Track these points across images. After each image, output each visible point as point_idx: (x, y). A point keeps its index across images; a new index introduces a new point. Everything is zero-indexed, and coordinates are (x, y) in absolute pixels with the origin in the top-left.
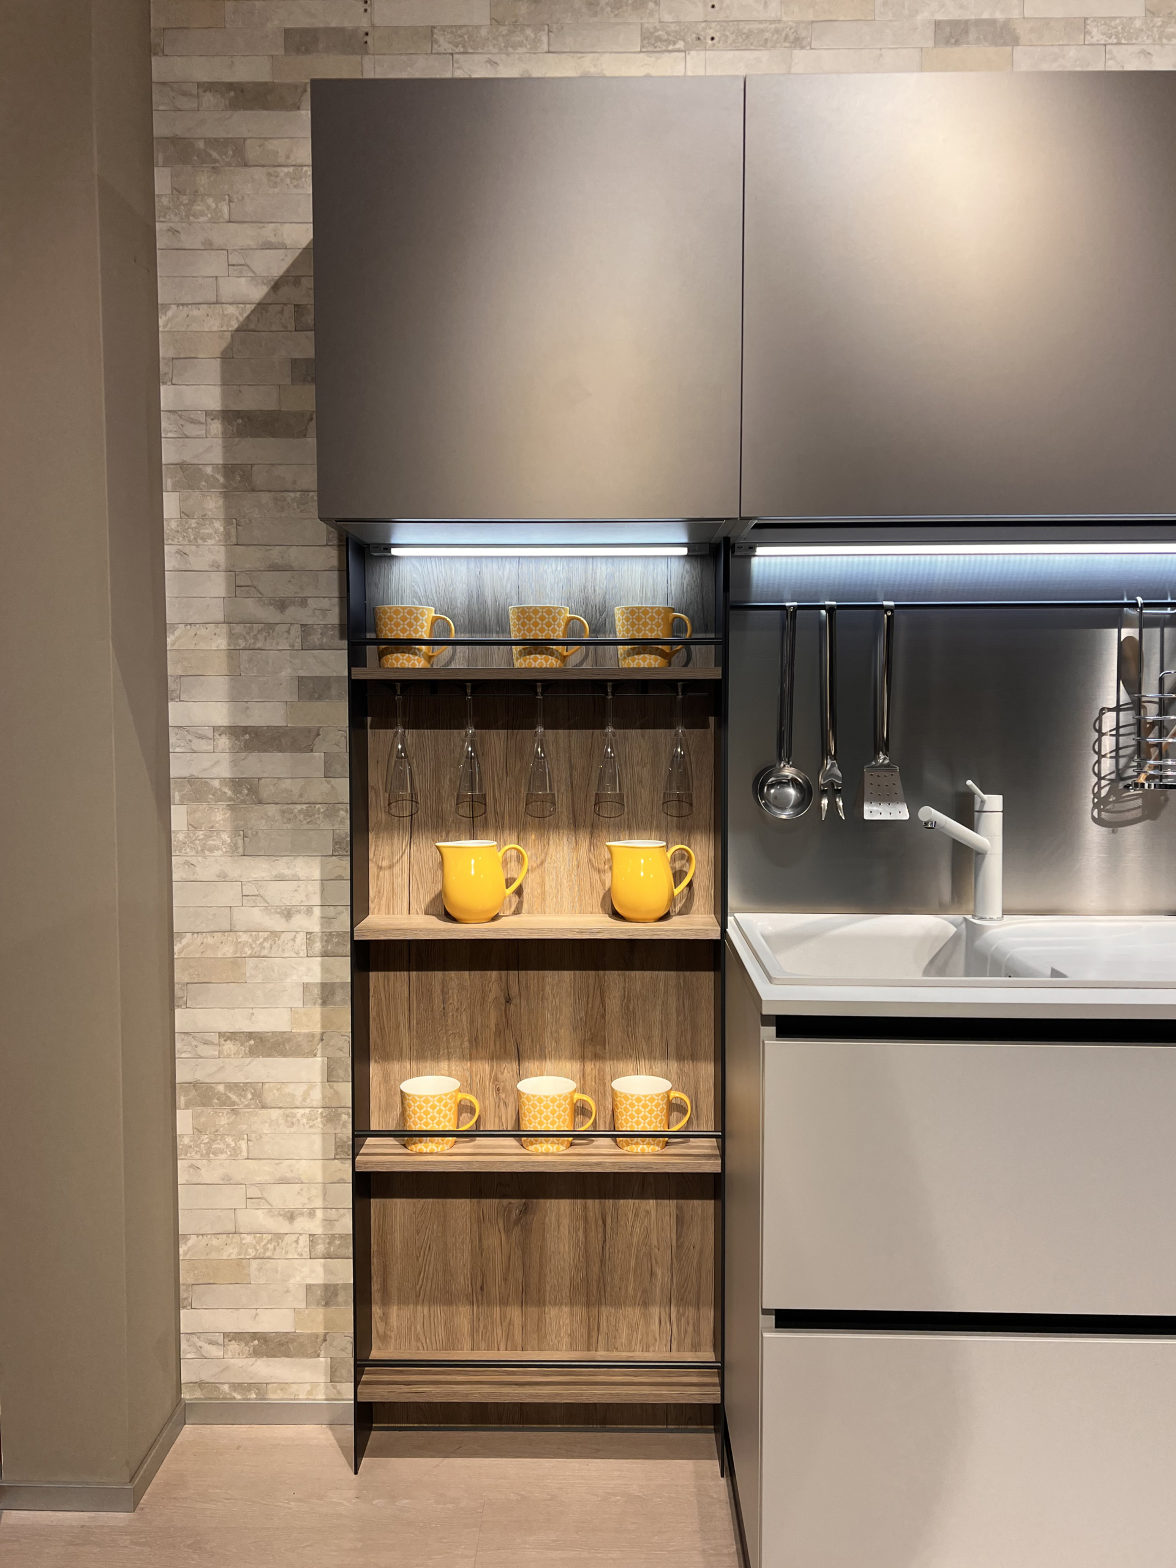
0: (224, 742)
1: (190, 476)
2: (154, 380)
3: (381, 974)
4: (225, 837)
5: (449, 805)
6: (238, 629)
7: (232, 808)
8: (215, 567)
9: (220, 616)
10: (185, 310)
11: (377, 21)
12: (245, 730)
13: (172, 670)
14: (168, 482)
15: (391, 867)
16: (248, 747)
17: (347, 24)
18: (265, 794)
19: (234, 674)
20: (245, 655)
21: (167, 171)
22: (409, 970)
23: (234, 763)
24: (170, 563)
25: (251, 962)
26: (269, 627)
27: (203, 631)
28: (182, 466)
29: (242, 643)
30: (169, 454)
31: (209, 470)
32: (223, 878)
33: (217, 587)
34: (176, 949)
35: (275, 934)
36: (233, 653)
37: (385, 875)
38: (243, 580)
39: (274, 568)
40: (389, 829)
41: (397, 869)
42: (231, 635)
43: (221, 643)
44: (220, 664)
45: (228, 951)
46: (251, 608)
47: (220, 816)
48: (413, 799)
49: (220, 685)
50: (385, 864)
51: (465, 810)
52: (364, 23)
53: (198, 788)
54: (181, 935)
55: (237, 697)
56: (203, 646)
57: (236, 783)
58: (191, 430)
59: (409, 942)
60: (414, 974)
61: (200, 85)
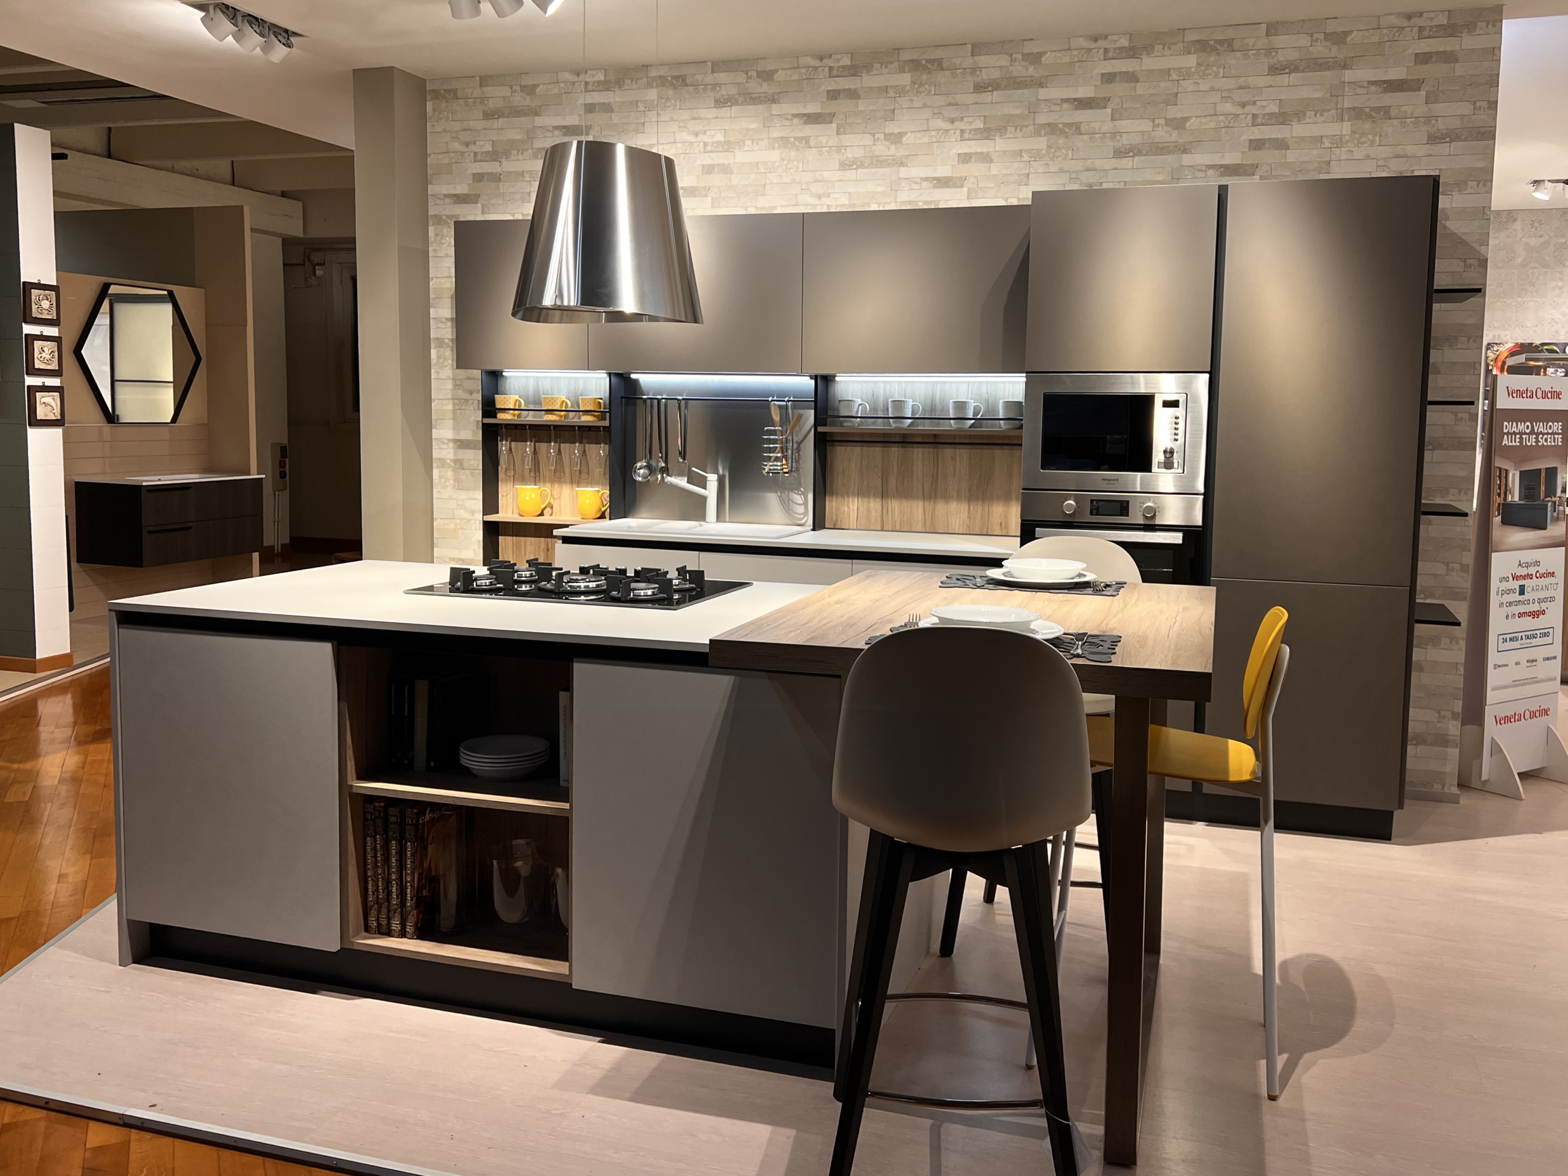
0: (451, 445)
1: (440, 342)
2: (427, 306)
3: (503, 537)
4: (452, 482)
5: (527, 472)
6: (456, 402)
7: (453, 471)
8: (448, 377)
9: (450, 397)
10: (438, 280)
11: (504, 170)
12: (458, 440)
13: (433, 417)
14: (433, 345)
15: (507, 495)
16: (460, 447)
17: (494, 171)
18: (465, 466)
19: (455, 418)
20: (458, 412)
21: (433, 227)
22: (513, 536)
23: (455, 454)
24: (433, 376)
25: (460, 531)
26: (467, 401)
27: (444, 402)
28: (437, 339)
29: (457, 407)
30: (433, 335)
31: (447, 341)
32: (450, 498)
33: (449, 385)
34: (435, 524)
35: (469, 520)
36: (454, 411)
37: (504, 498)
38: (458, 383)
39: (469, 378)
40: (506, 480)
41: (509, 496)
42: (454, 404)
43: (450, 407)
44: (450, 415)
45: (452, 526)
46: (461, 394)
47: (450, 473)
48: (514, 470)
49: (450, 423)
50: (504, 494)
51: (532, 474)
52: (499, 170)
53: (443, 463)
54: (436, 519)
55: (456, 428)
56: (444, 408)
57: (455, 461)
58: (440, 325)
59: (513, 523)
60: (514, 538)
61: (444, 195)
